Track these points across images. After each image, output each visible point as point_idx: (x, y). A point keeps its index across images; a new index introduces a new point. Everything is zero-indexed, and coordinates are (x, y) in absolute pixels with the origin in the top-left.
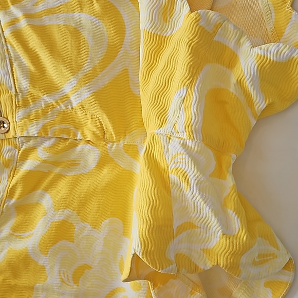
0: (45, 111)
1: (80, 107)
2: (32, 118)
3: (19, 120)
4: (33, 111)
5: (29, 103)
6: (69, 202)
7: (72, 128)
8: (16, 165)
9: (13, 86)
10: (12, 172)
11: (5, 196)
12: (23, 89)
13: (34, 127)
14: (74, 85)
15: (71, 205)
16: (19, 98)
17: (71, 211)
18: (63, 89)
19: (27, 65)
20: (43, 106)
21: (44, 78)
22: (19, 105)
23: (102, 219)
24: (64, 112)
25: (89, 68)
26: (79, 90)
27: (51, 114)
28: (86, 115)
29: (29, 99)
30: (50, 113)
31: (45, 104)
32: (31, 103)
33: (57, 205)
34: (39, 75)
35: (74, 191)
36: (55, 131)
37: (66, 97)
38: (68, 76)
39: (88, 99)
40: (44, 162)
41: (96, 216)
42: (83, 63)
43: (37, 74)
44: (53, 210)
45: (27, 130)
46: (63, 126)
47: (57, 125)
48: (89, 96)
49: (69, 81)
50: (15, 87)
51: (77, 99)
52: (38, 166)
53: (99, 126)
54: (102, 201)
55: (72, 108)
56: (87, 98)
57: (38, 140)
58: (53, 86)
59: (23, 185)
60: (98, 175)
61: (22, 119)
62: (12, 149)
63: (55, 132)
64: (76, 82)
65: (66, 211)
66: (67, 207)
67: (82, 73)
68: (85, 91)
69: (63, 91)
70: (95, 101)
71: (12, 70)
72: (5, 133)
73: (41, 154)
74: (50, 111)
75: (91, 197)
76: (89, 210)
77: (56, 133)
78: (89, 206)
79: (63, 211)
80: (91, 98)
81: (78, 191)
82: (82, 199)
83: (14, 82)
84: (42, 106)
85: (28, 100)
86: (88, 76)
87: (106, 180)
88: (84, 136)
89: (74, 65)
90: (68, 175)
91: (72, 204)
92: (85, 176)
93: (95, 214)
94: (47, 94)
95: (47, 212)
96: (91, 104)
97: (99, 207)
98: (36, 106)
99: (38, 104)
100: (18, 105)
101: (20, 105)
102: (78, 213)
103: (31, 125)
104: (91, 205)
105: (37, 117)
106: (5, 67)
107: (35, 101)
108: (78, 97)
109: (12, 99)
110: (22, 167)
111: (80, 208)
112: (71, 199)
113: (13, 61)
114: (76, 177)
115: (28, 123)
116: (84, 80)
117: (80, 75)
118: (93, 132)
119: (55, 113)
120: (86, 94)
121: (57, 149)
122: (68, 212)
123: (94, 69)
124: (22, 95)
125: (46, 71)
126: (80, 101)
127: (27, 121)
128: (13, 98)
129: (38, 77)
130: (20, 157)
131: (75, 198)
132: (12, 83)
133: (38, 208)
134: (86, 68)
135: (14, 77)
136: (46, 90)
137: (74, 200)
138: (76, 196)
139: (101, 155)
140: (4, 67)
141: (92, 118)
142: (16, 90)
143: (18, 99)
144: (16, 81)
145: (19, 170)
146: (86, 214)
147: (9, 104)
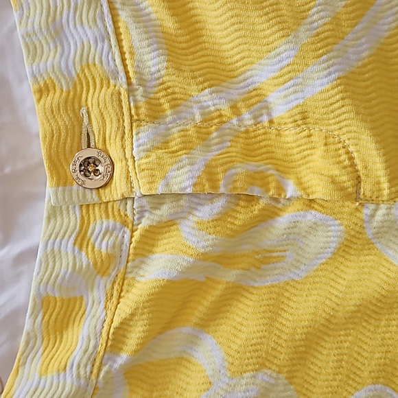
0: (204, 130)
1: (298, 117)
2: (175, 148)
3: (143, 154)
4: (175, 130)
5: (164, 111)
6: (267, 352)
7: (271, 172)
8: (126, 267)
9: (120, 68)
10: (116, 287)
11: (101, 349)
12: (148, 77)
13: (186, 169)
14: (285, 63)
15: (271, 359)
16: (139, 98)
17: (274, 375)
18: (248, 74)
19: (153, 16)
20: (198, 118)
21: (198, 48)
22: (138, 115)
23: (349, 389)
24: (247, 132)
25: (323, 18)
26: (301, 75)
27: (218, 137)
28: (310, 136)
29: (162, 101)
30: (215, 134)
31: (202, 114)
32: (169, 112)
33: (237, 363)
34: (187, 41)
35: (278, 325)
36: (235, 178)
37: (257, 95)
38: (271, 39)
39: (323, 96)
40: (204, 257)
41: (335, 383)
42: (307, 7)
43: (182, 39)
44: (229, 374)
45: (165, 177)
46: (252, 166)
47: (239, 164)
48: (327, 87)
49: (273, 53)
50: (127, 72)
51: (292, 97)
52: (188, 268)
53: (347, 162)
54: (346, 345)
55: (271, 122)
56: (321, 92)
57: (182, 202)
58: (222, 67)
59: (149, 319)
60: (332, 283)
61: (148, 150)
62: (114, 229)
63: (235, 181)
64: (292, 53)
65: (260, 374)
66: (263, 365)
67: (308, 30)
68: (316, 75)
69: (249, 81)
70: (342, 99)
71: (116, 29)
72: (98, 188)
73: (195, 239)
74: (216, 130)
75: (319, 337)
76: (316, 369)
77: (238, 184)
78: (315, 360)
79: (254, 377)
80: (332, 92)
81: (288, 324)
82: (298, 343)
83: (123, 60)
84: (194, 119)
85: (160, 105)
86: (322, 36)
87: (357, 295)
88: (304, 189)
89: (284, 12)
90: (256, 285)
91: (275, 357)
92: (299, 287)
93: (331, 377)
94: (210, 86)
95: (211, 380)
96: (331, 108)
97: (341, 361)
98: (180, 119)
99: (184, 114)
100: (135, 117)
101: (142, 117)
102: (290, 379)
103: (175, 166)
104: (320, 356)
105: (187, 145)
106: (98, 21)
107: (178, 105)
108: (295, 92)
109: (120, 101)
110: (141, 273)
111: (293, 365)
112: (273, 345)
113: (118, 6)
114: (276, 290)
115: (167, 159)
116: (313, 47)
117: (304, 35)
118: (332, 177)
119: (226, 135)
120: (319, 82)
121: (231, 223)
122: (266, 378)
123: (336, 19)
124: (145, 91)
125: (204, 32)
126: (301, 101)
127: (166, 156)
128: (124, 98)
129: (184, 45)
130: (135, 248)
131: (281, 341)
132: (118, 61)
133: (184, 370)
134: (315, 17)
135: (121, 47)
136: (209, 76)
137: (279, 349)
138: (284, 337)
139: (346, 236)
140: (95, 21)
141: (326, 144)
142: (128, 78)
143: (135, 101)
144: (127, 56)
145: (133, 279)
146: (309, 379)
147: (113, 115)
